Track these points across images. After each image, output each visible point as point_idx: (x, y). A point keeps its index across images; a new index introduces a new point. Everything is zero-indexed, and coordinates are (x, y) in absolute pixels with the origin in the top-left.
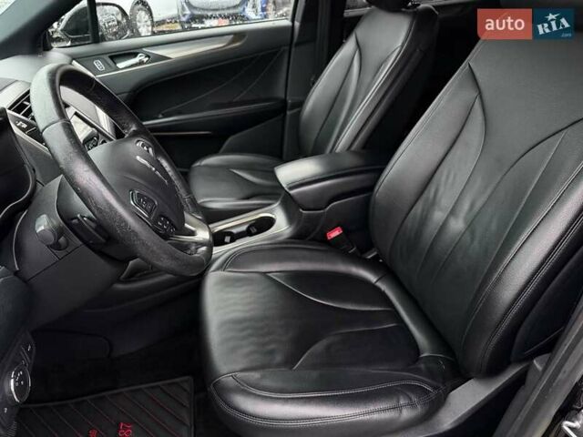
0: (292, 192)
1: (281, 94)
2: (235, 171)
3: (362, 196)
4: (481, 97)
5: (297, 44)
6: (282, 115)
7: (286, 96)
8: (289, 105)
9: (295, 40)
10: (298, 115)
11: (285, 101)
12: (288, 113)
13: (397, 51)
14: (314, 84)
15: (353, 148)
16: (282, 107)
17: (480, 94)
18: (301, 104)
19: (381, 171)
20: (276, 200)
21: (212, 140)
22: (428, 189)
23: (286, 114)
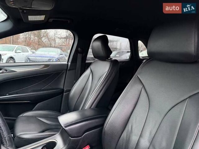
0: (66, 129)
1: (62, 87)
2: (39, 118)
3: (98, 129)
4: (144, 87)
5: (69, 70)
6: (62, 95)
7: (64, 88)
8: (65, 91)
9: (68, 68)
10: (68, 95)
11: (63, 89)
12: (64, 94)
13: (106, 73)
14: (75, 83)
15: (92, 107)
16: (62, 91)
17: (143, 86)
18: (69, 91)
19: (106, 117)
20: (58, 132)
21: (30, 105)
22: (128, 125)
23: (63, 94)
